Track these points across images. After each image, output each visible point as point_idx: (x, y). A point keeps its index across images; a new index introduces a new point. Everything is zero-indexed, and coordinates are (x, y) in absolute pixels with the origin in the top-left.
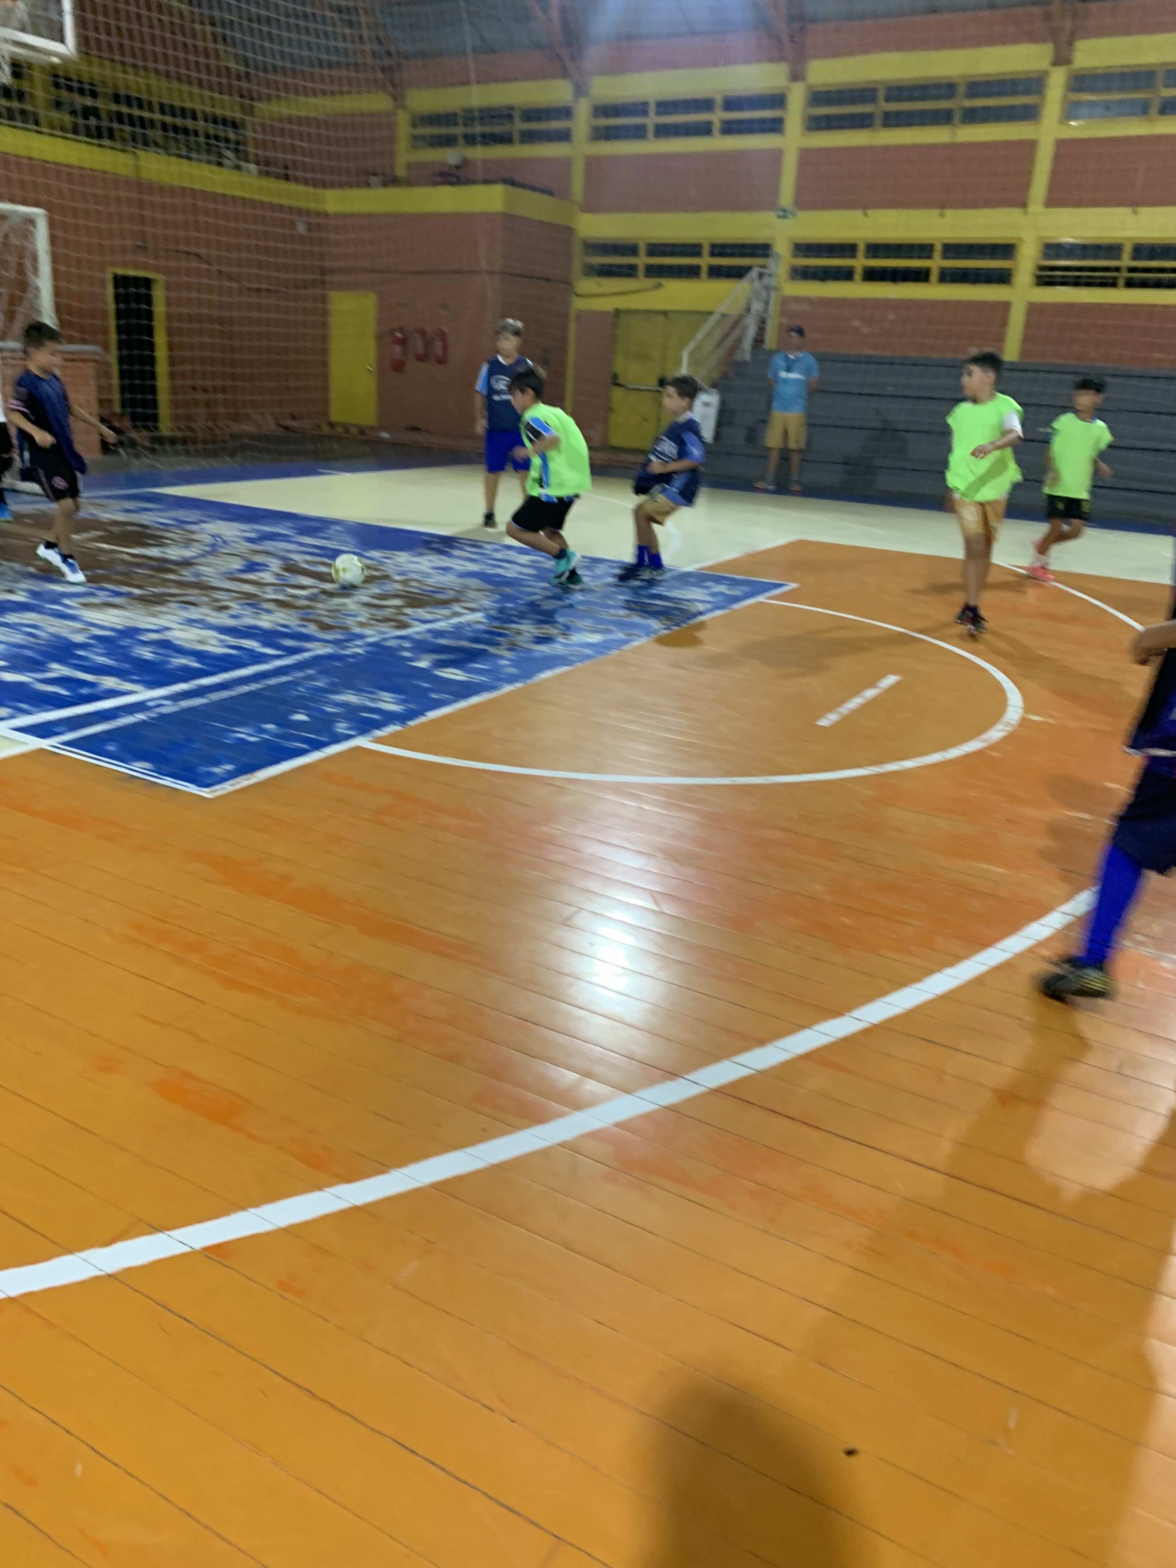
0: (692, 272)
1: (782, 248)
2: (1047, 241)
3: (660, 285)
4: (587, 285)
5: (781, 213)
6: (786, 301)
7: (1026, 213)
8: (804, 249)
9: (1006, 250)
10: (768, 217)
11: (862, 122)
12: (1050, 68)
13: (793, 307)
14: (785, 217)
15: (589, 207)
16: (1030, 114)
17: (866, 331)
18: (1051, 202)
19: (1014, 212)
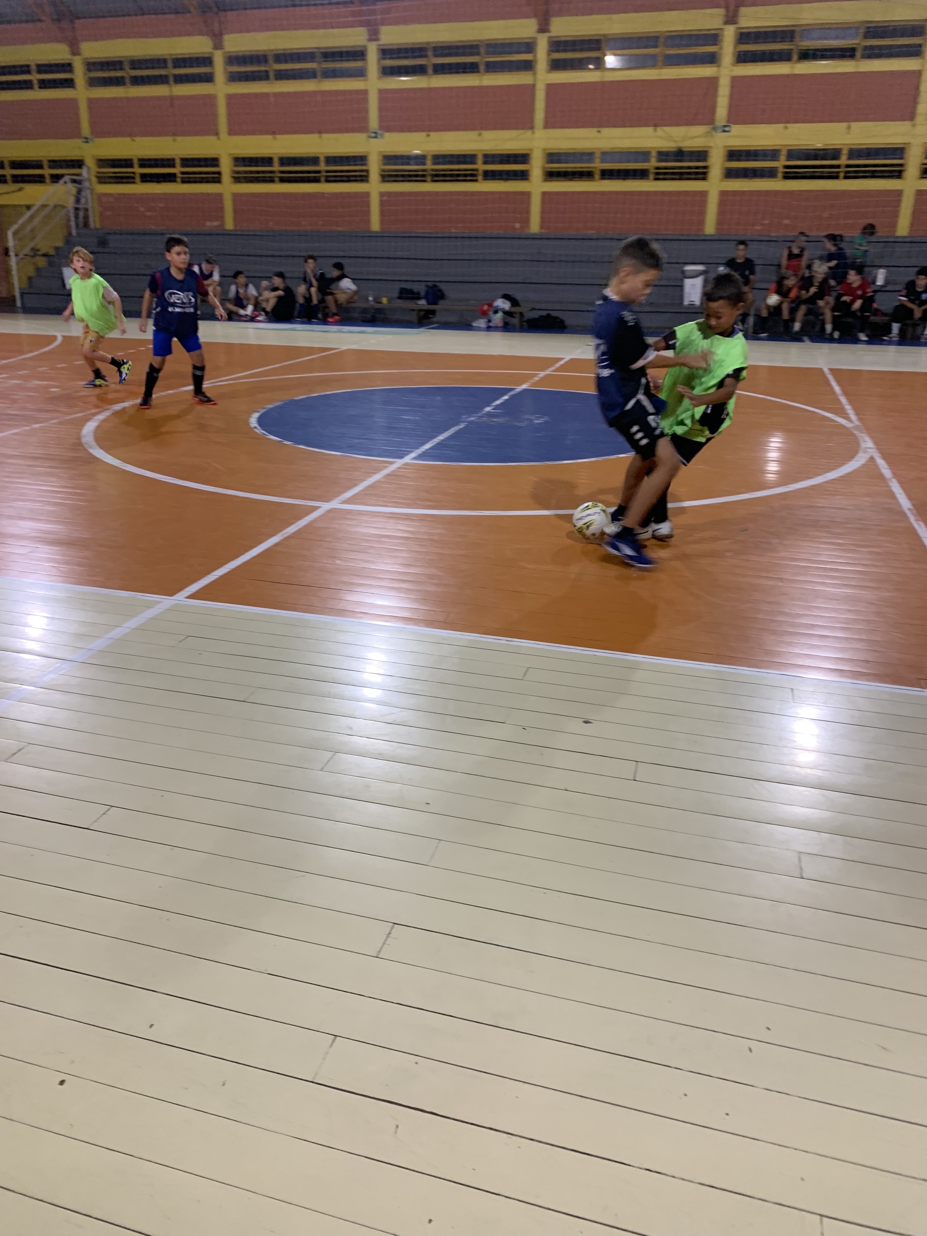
0: (40, 179)
1: (90, 162)
2: (234, 156)
3: (20, 190)
5: (85, 140)
6: (101, 196)
7: (219, 139)
8: (103, 162)
9: (214, 162)
10: (78, 142)
11: (118, 82)
12: (213, 51)
13: (104, 199)
14: (87, 142)
16: (208, 78)
17: (149, 214)
18: (232, 132)
19: (213, 138)
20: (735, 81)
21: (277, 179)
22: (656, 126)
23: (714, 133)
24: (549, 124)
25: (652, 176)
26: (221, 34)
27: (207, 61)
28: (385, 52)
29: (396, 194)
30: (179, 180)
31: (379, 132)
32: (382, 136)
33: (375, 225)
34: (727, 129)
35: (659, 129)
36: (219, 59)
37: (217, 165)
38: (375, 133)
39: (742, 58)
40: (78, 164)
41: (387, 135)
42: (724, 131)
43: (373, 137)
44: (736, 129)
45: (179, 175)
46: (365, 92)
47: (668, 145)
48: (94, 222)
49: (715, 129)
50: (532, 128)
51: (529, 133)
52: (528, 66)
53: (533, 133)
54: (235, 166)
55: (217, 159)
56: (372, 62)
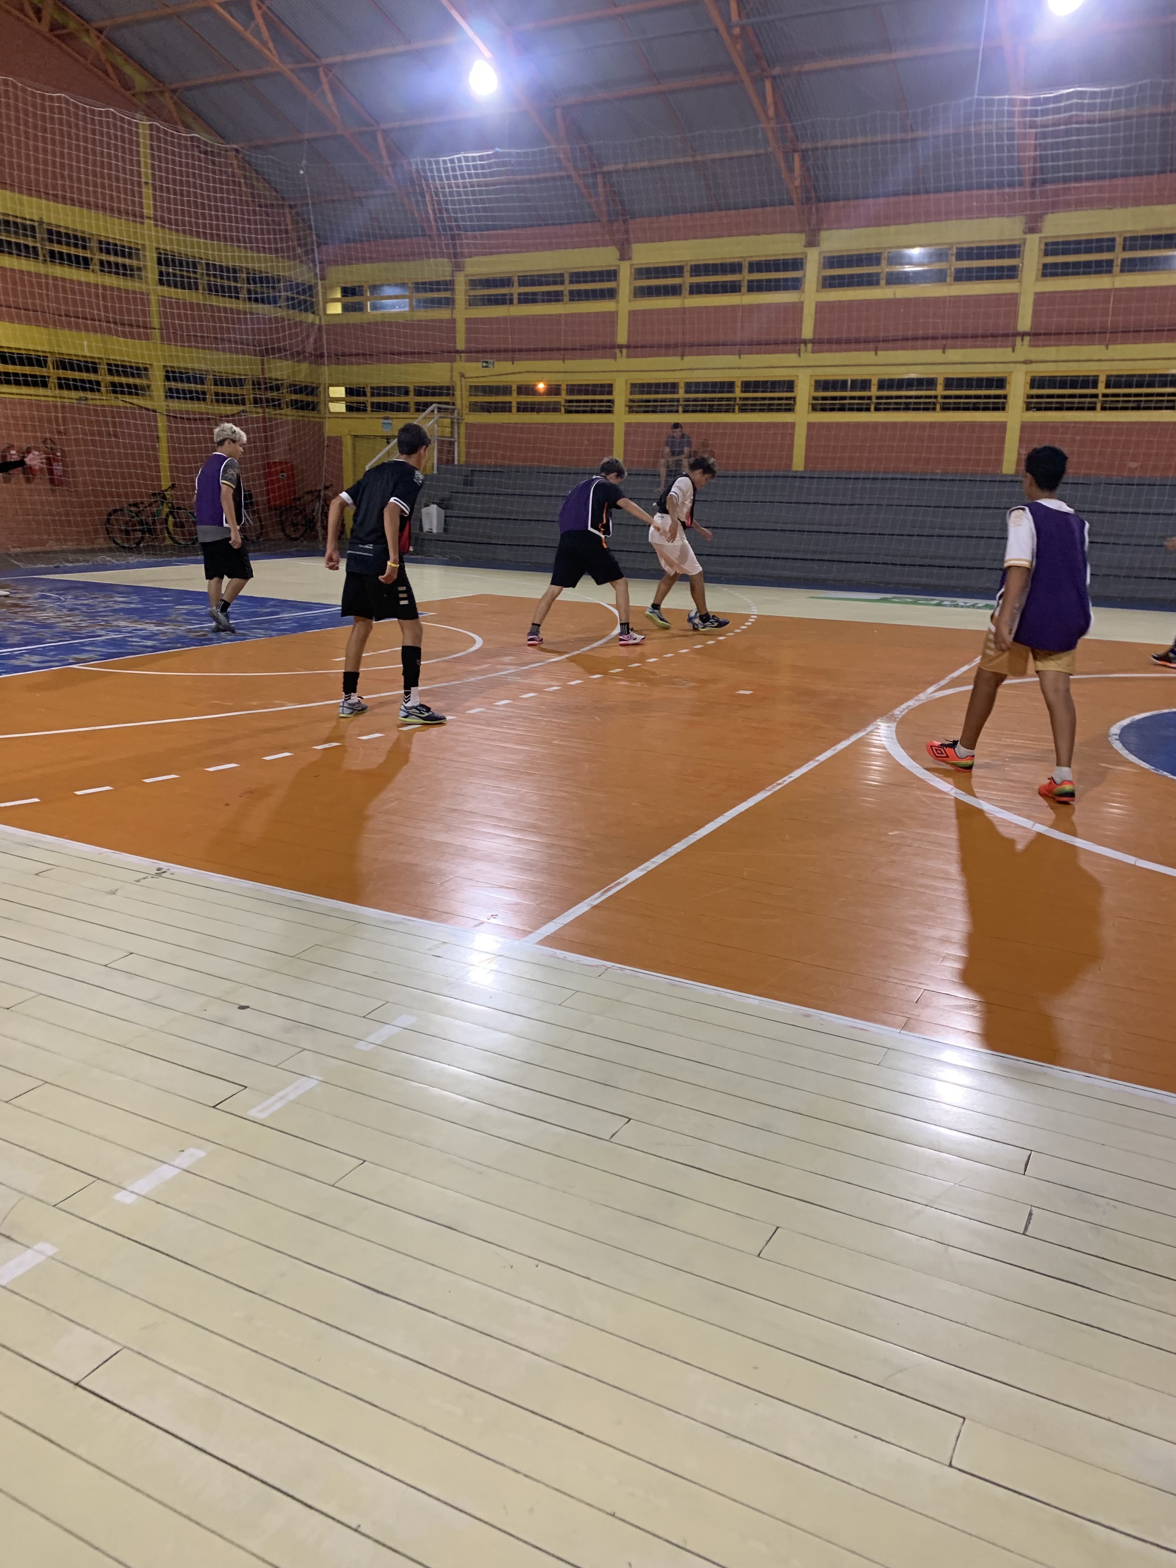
26: (628, 242)
27: (611, 275)
29: (828, 426)
30: (563, 409)
33: (798, 464)
36: (625, 272)
37: (610, 393)
40: (448, 391)
45: (563, 403)
46: (799, 306)
48: (459, 455)
54: (631, 393)
55: (611, 386)
56: (812, 272)
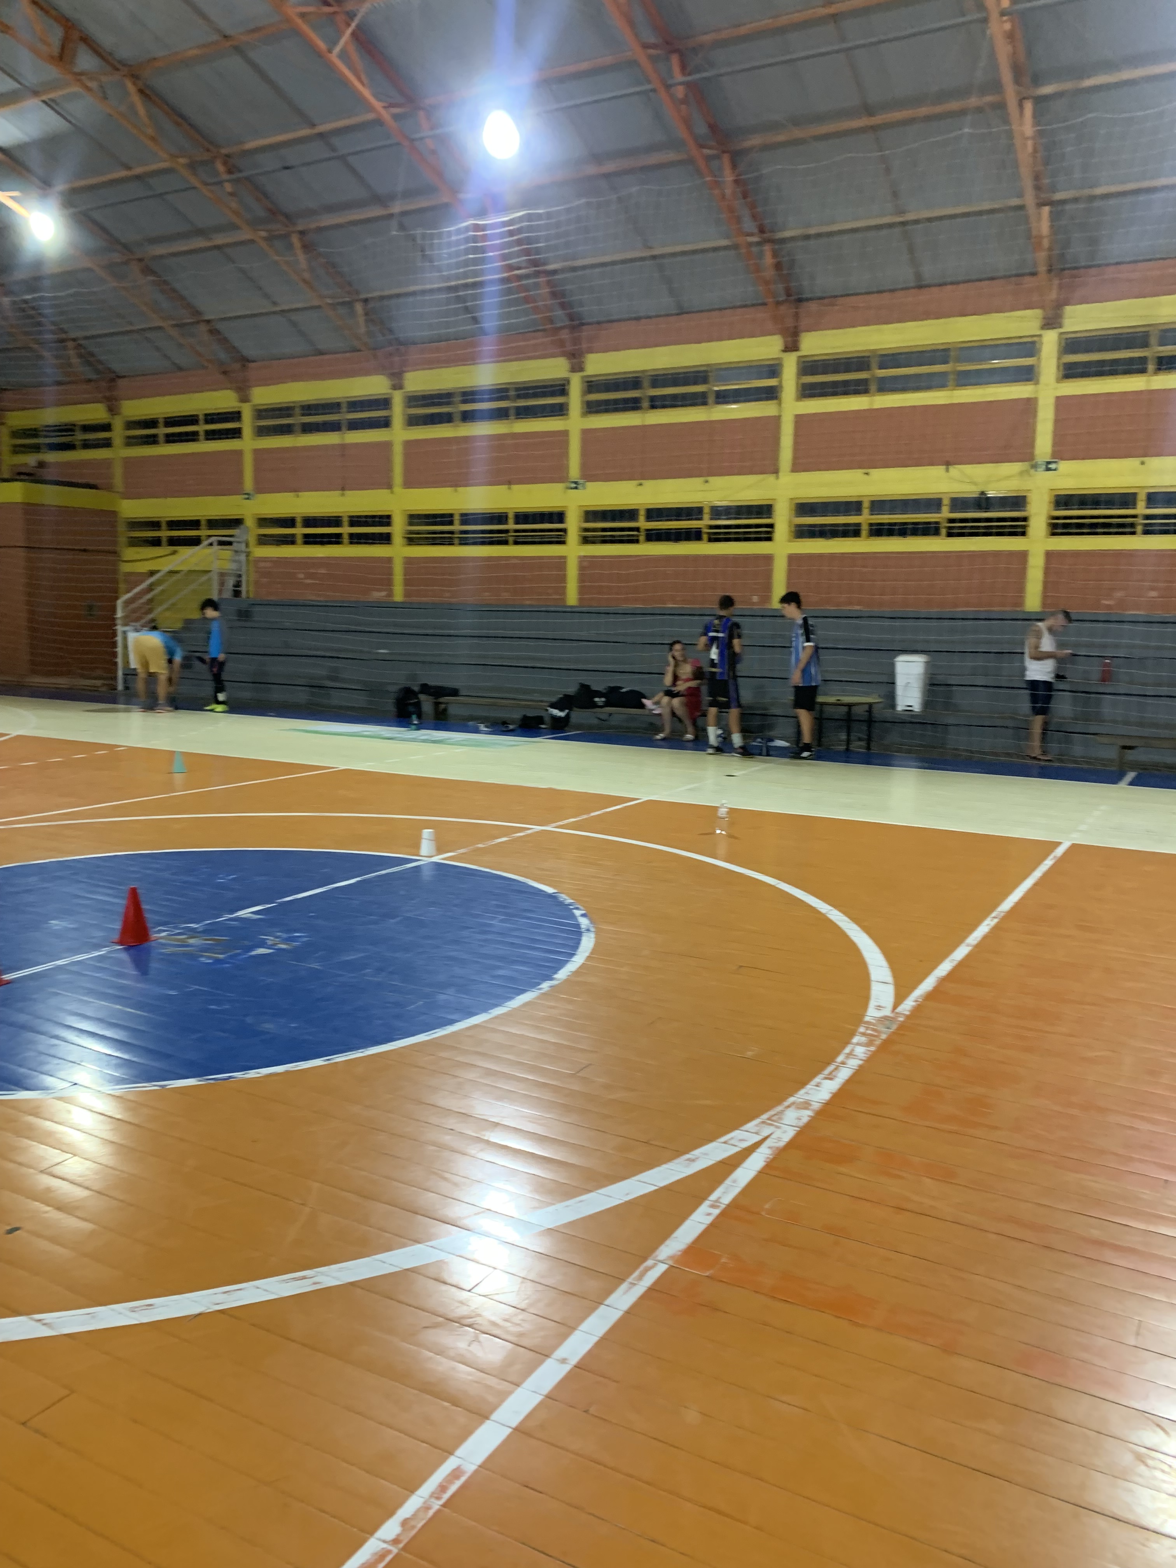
0: (198, 542)
2: (409, 513)
3: (174, 553)
4: (130, 553)
5: (246, 496)
6: (258, 560)
7: (392, 493)
8: (263, 522)
9: (385, 520)
11: (286, 430)
12: (392, 392)
13: (262, 564)
14: (249, 499)
15: (128, 496)
16: (386, 423)
17: (309, 581)
18: (408, 484)
19: (384, 492)
20: (1061, 403)
21: (456, 541)
22: (948, 464)
23: (1032, 471)
24: (798, 466)
25: (944, 531)
26: (401, 372)
27: (385, 403)
28: (591, 386)
29: (601, 559)
30: (344, 541)
31: (581, 481)
32: (583, 485)
33: (572, 597)
34: (1053, 466)
35: (951, 468)
36: (397, 401)
38: (576, 483)
39: (1070, 372)
40: (237, 522)
41: (589, 484)
42: (1048, 469)
43: (572, 488)
44: (1065, 466)
45: (345, 536)
46: (565, 434)
47: (969, 490)
48: (248, 590)
49: (1035, 467)
50: (776, 471)
51: (771, 478)
52: (771, 394)
53: (777, 478)
54: (411, 524)
55: (389, 517)
56: (575, 398)
